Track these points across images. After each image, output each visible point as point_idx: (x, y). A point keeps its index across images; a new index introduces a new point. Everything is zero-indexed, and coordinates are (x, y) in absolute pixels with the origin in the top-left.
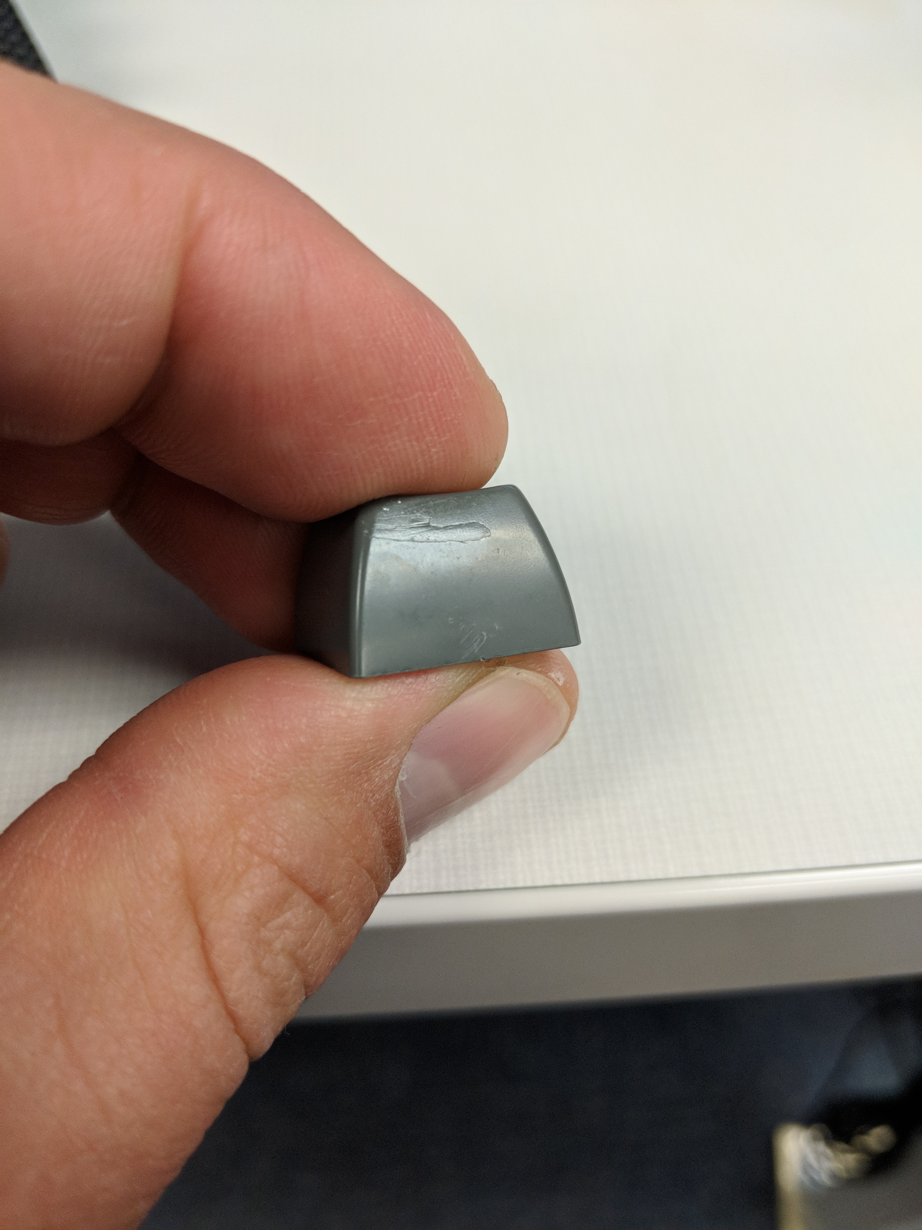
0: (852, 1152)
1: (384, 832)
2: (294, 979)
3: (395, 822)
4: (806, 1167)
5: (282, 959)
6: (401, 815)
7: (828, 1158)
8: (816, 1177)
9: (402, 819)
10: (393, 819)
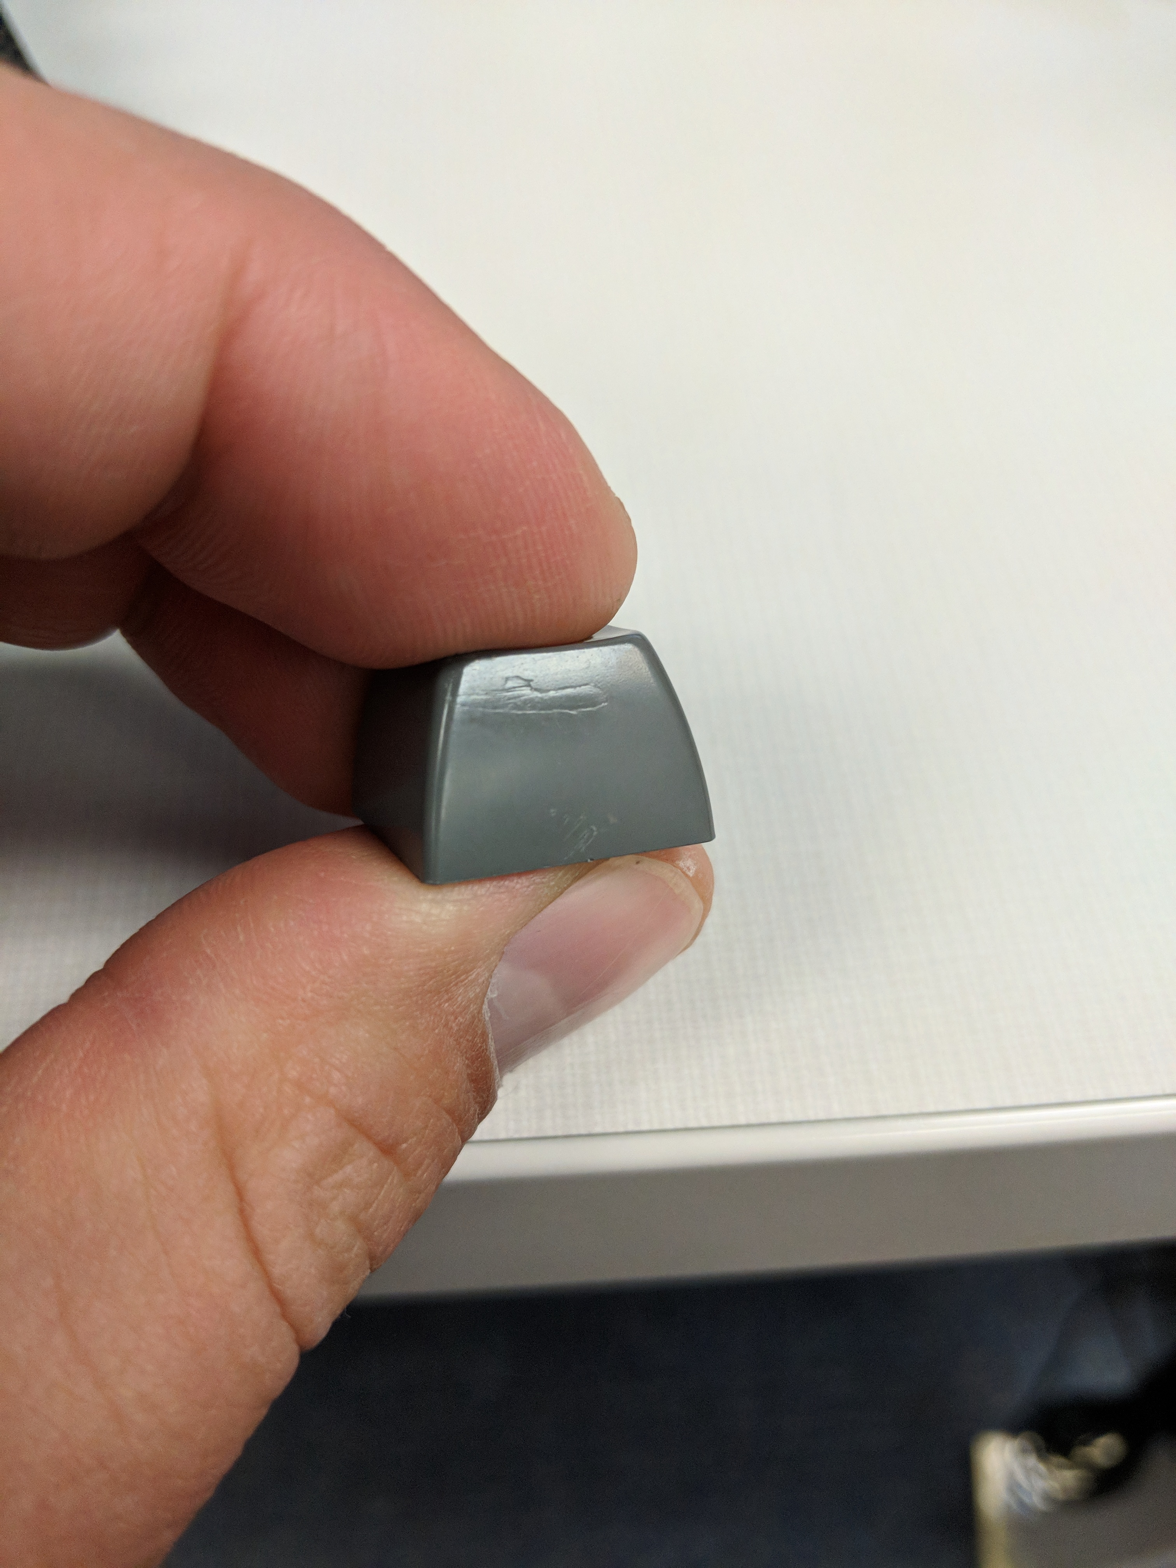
0: (1071, 1468)
1: (470, 1064)
2: (356, 1248)
3: (483, 1050)
4: (1013, 1487)
5: (341, 1226)
6: (490, 1040)
7: (1040, 1475)
8: (1027, 1500)
9: (492, 1046)
10: (481, 1047)
